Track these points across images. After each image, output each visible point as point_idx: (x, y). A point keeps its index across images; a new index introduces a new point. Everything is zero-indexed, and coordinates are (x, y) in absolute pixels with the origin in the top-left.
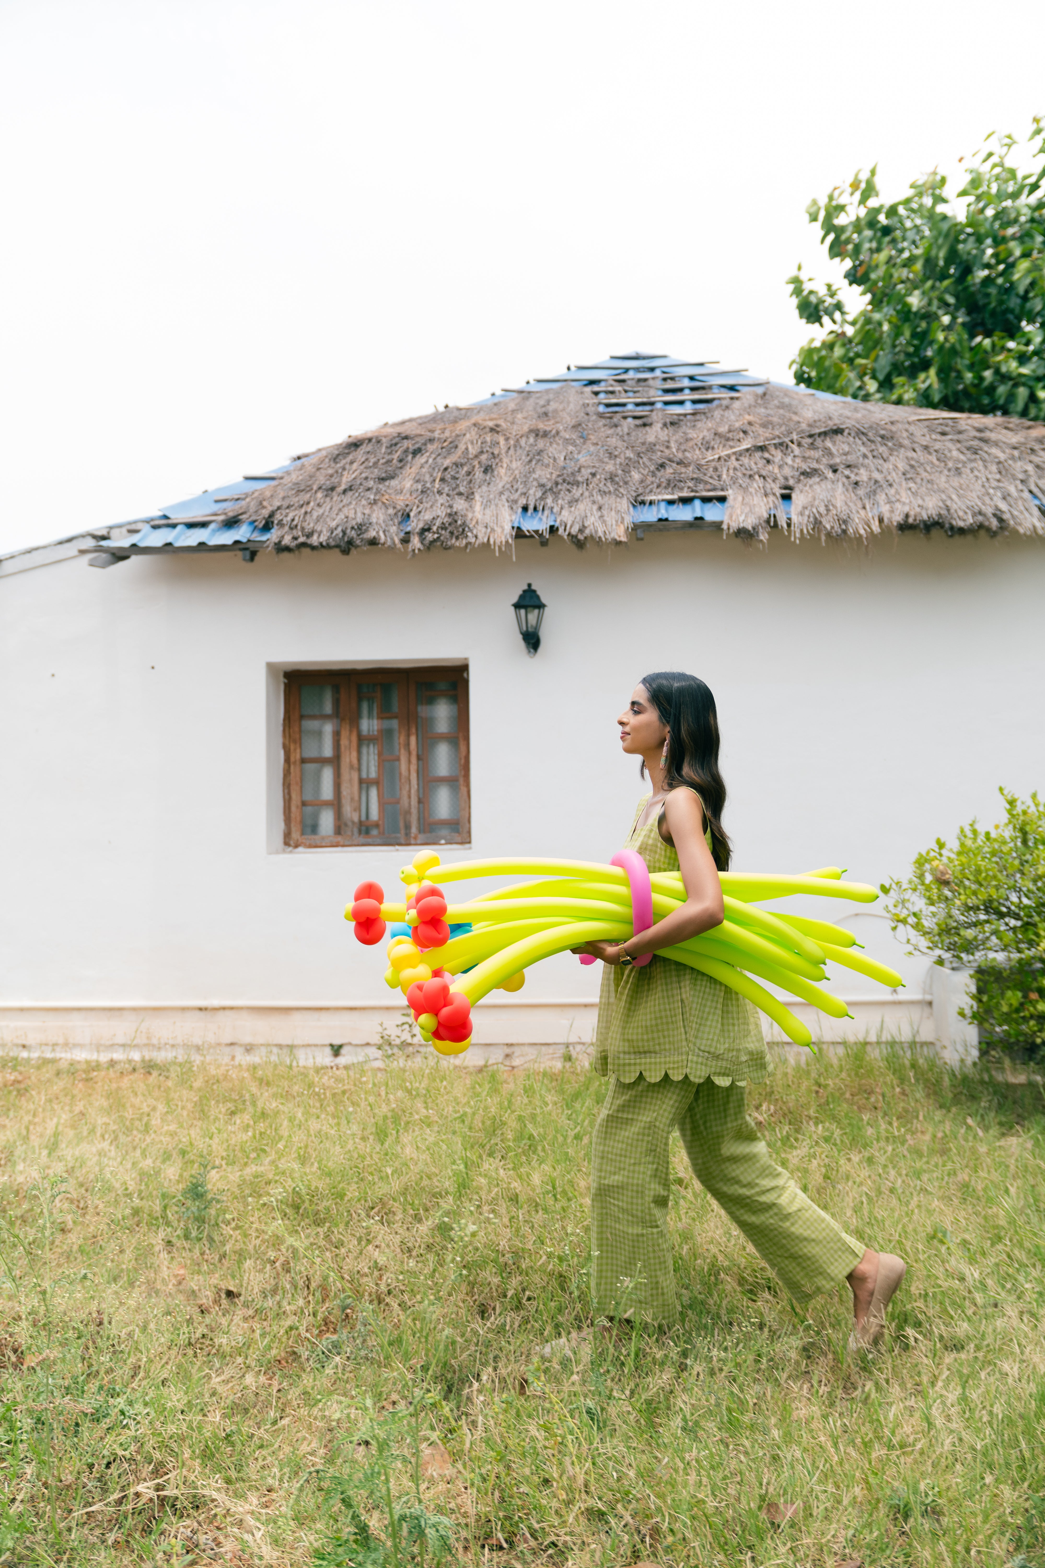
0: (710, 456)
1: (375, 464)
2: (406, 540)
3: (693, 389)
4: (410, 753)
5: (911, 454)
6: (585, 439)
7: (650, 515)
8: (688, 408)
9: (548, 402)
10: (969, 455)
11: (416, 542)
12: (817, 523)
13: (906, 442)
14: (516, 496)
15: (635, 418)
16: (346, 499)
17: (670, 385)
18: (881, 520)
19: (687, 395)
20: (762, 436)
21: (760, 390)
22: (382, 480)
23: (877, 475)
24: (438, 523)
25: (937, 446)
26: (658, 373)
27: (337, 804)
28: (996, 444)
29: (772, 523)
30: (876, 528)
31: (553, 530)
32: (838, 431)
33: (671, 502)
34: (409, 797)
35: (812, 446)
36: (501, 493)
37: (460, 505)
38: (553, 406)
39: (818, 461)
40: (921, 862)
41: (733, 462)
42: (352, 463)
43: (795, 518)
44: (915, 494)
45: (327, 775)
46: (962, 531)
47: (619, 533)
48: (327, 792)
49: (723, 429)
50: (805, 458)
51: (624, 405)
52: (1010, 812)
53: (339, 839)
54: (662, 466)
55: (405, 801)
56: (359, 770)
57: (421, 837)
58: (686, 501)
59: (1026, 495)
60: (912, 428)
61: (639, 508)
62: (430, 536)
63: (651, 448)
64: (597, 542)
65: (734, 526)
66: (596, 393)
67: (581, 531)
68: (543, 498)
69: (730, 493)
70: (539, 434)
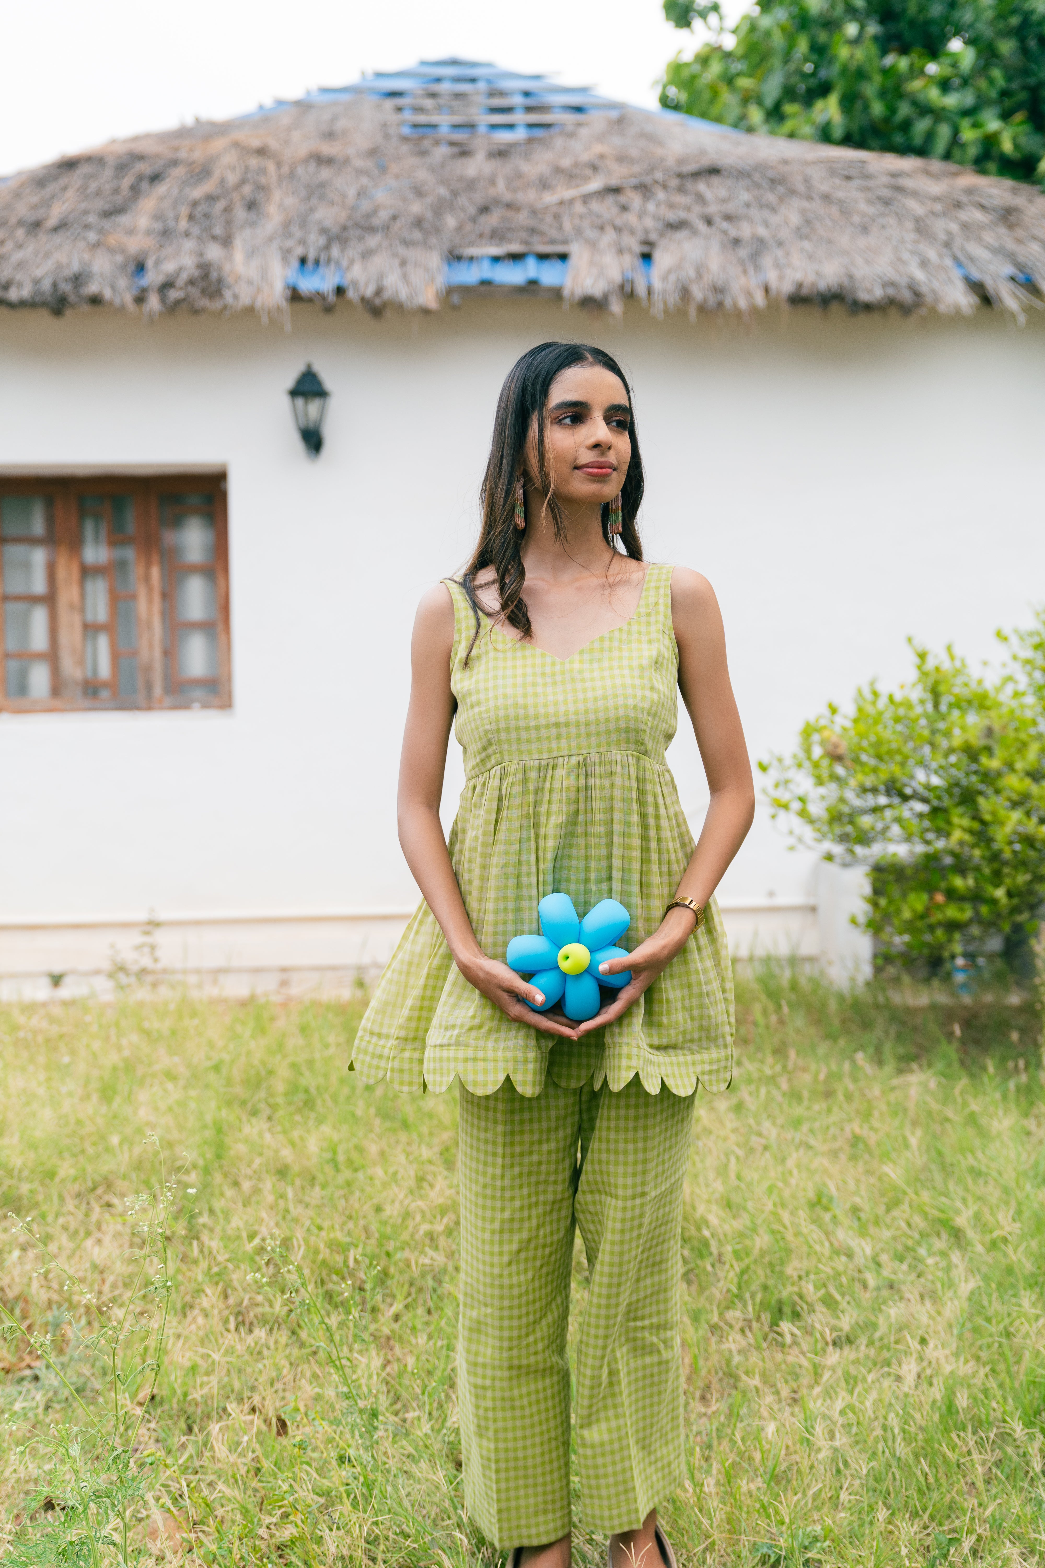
0: (550, 198)
1: (98, 193)
2: (140, 300)
3: (529, 109)
4: (150, 589)
5: (805, 204)
6: (383, 169)
7: (470, 275)
8: (520, 134)
9: (334, 119)
10: (880, 208)
11: (154, 302)
12: (685, 293)
13: (801, 187)
14: (289, 243)
15: (452, 144)
16: (58, 239)
17: (497, 102)
18: (767, 290)
19: (519, 117)
20: (617, 174)
21: (614, 114)
22: (107, 214)
23: (762, 231)
24: (184, 277)
25: (840, 194)
26: (481, 86)
27: (52, 657)
28: (914, 194)
29: (627, 291)
30: (760, 299)
31: (340, 291)
32: (714, 171)
33: (496, 259)
34: (151, 646)
35: (681, 190)
36: (271, 239)
37: (214, 252)
38: (341, 124)
39: (688, 209)
40: (808, 732)
41: (579, 208)
42: (65, 189)
43: (657, 285)
44: (811, 257)
45: (39, 617)
46: (868, 307)
47: (428, 298)
48: (39, 640)
49: (566, 162)
50: (671, 206)
51: (434, 126)
52: (919, 668)
53: (57, 703)
54: (484, 209)
55: (144, 654)
56: (82, 610)
57: (168, 701)
58: (516, 257)
59: (948, 262)
60: (810, 171)
61: (455, 265)
62: (174, 295)
63: (471, 185)
64: (398, 307)
65: (579, 292)
66: (399, 109)
67: (379, 292)
68: (327, 247)
69: (575, 249)
70: (323, 161)
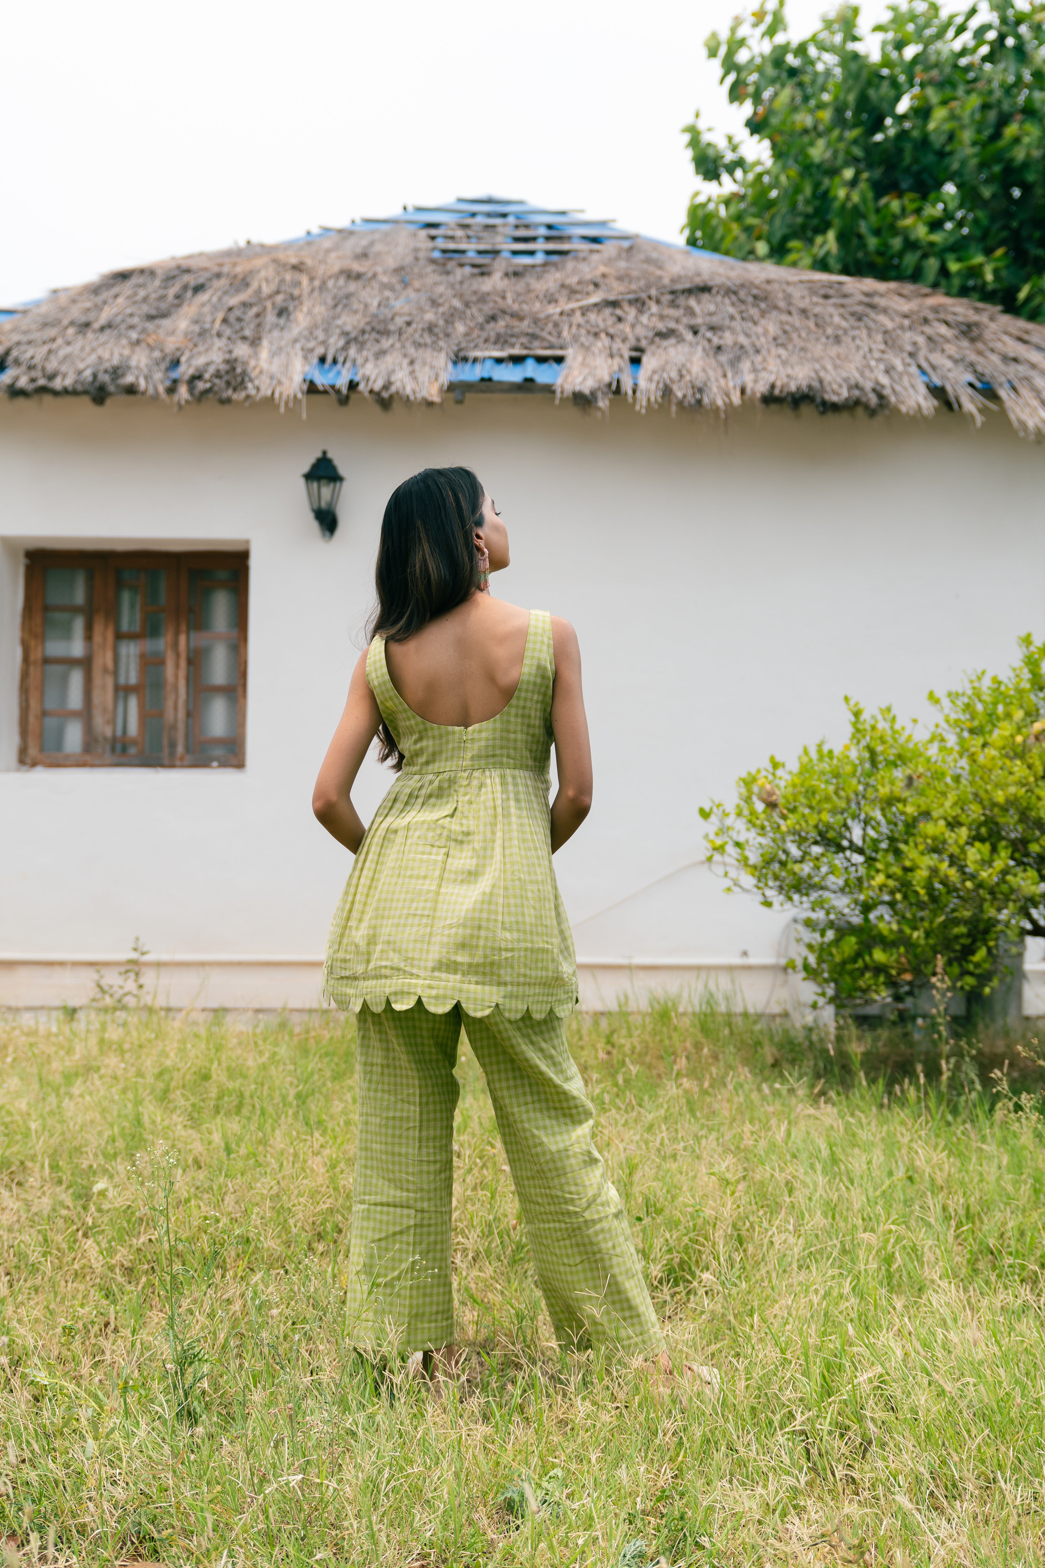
0: (553, 310)
1: (145, 299)
2: (171, 390)
3: (548, 239)
4: (178, 655)
5: (785, 317)
6: (405, 285)
7: (472, 374)
8: (540, 258)
9: (372, 244)
10: (852, 321)
11: (183, 391)
12: (667, 391)
13: (782, 304)
14: (312, 344)
15: (474, 266)
16: (103, 337)
17: (522, 233)
18: (743, 391)
19: (540, 245)
20: (616, 290)
21: (626, 244)
22: (151, 318)
23: (742, 339)
24: (211, 370)
25: (817, 310)
26: (511, 220)
27: (86, 714)
28: (885, 311)
29: (616, 390)
30: (736, 399)
31: (353, 386)
32: (705, 289)
33: (499, 361)
34: (176, 708)
35: (673, 304)
36: (296, 341)
37: (242, 350)
38: (378, 247)
39: (677, 321)
40: (748, 782)
41: (578, 318)
42: (116, 296)
43: (642, 384)
44: (784, 363)
45: (76, 679)
46: (835, 408)
47: (433, 393)
48: (75, 699)
49: (573, 280)
50: (662, 317)
51: (463, 252)
52: (855, 724)
53: (88, 758)
54: (493, 318)
55: (169, 714)
56: (116, 673)
57: (188, 759)
58: (517, 360)
59: (914, 369)
60: (790, 290)
61: (460, 365)
62: (201, 386)
63: (483, 298)
64: (407, 401)
65: (569, 389)
66: (433, 238)
67: (386, 387)
68: (345, 348)
69: (570, 353)
70: (351, 276)
